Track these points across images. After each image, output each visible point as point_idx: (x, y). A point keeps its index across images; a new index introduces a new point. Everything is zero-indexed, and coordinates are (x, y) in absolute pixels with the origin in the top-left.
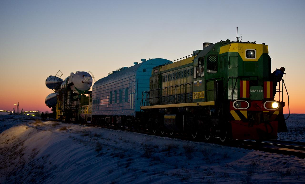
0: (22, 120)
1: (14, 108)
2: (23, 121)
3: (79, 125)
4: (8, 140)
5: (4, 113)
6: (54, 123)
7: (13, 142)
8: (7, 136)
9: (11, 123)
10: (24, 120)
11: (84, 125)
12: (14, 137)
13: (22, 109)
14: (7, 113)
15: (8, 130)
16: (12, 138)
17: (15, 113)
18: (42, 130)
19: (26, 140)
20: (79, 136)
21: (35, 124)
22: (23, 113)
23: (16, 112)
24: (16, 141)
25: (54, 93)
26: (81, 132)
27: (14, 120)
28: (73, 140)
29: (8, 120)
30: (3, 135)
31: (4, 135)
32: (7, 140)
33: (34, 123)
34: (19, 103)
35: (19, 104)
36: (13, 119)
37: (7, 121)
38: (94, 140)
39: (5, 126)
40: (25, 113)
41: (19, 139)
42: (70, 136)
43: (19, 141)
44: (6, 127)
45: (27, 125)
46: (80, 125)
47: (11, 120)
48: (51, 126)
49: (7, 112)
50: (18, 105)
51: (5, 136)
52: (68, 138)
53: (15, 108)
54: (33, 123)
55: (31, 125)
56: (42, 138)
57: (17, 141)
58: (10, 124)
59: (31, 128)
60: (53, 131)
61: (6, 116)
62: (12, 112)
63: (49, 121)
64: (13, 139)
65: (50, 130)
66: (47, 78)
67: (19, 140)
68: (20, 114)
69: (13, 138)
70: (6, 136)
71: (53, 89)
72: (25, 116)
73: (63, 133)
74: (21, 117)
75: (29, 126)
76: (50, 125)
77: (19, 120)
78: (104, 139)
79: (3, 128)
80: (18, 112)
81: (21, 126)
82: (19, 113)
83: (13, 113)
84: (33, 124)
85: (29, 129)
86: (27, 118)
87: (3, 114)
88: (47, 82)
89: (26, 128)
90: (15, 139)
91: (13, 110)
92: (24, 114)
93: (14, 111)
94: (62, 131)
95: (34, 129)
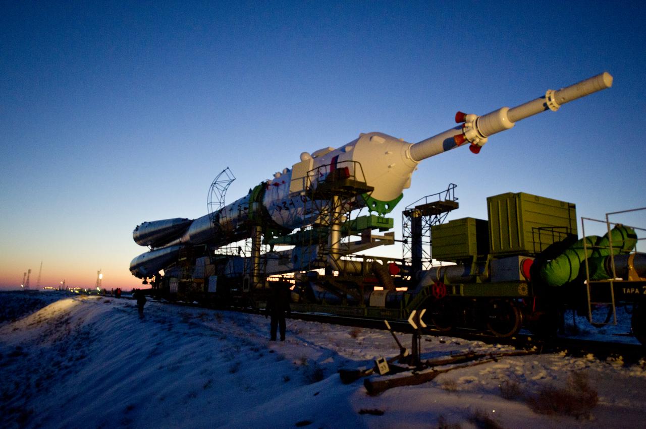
1: (60, 286)
4: (54, 312)
7: (59, 313)
13: (66, 287)
22: (68, 290)
23: (61, 289)
25: (149, 253)
28: (117, 311)
34: (65, 281)
52: (112, 309)
64: (59, 311)
71: (146, 246)
88: (136, 233)
95: (79, 302)
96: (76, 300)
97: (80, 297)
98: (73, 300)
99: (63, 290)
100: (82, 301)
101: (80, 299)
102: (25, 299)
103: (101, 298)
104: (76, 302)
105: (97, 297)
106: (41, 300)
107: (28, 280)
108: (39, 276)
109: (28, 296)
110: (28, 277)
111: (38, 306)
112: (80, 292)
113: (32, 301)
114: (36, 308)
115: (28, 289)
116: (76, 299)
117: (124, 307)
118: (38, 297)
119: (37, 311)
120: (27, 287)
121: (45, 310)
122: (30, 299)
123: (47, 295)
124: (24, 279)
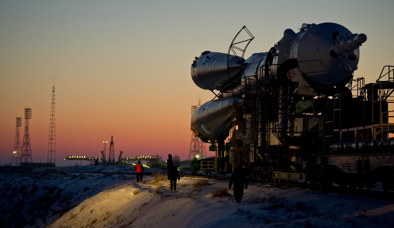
0: (124, 175)
1: (103, 150)
2: (125, 179)
3: (257, 184)
4: (94, 222)
5: (80, 161)
6: (199, 181)
7: (104, 226)
8: (91, 212)
9: (98, 183)
10: (127, 176)
11: (269, 185)
12: (107, 213)
13: (121, 153)
14: (86, 161)
15: (94, 198)
16: (103, 215)
17: (106, 161)
18: (170, 197)
19: (135, 219)
20: (260, 209)
21: (153, 184)
22: (123, 161)
23: (107, 159)
24: (111, 223)
25: (217, 100)
26: (264, 200)
27: (106, 176)
28: (248, 218)
29: (93, 176)
30: (82, 209)
31: (85, 209)
32: (91, 222)
33: (152, 181)
34: (113, 138)
35: (113, 140)
36: (104, 175)
37: (91, 178)
38: (298, 217)
39: (86, 189)
40: (127, 162)
41: (118, 218)
42: (239, 210)
43: (119, 223)
44: (87, 192)
45: (136, 186)
46: (259, 186)
47: (98, 176)
48: (192, 187)
49: (86, 159)
50: (112, 143)
51: (87, 211)
52: (236, 214)
53: (105, 149)
54: (149, 181)
55: (146, 185)
56: (173, 215)
57: (115, 222)
58: (97, 185)
59: (146, 193)
60: (196, 199)
61: (85, 168)
62: (98, 159)
63: (185, 177)
64: (105, 219)
65: (190, 197)
66: (196, 58)
67: (120, 221)
68: (117, 163)
69: (106, 216)
70: (89, 212)
71: (212, 91)
72: (128, 168)
73: (221, 202)
74: (120, 169)
75: (140, 188)
76: (189, 186)
77: (116, 175)
78: (323, 217)
79: (81, 193)
80: (112, 160)
81: (122, 188)
82: (114, 160)
83: (101, 162)
84: (151, 184)
85: (141, 194)
86: (132, 171)
87: (79, 163)
88: (195, 69)
89: (134, 193)
90: (110, 219)
91: (101, 155)
92: (126, 164)
93: (102, 157)
94: (218, 199)
95: (152, 194)
96: (144, 189)
97: (151, 179)
98: (135, 190)
99: (111, 163)
100: (158, 192)
101: (154, 187)
102: (23, 188)
103: (206, 184)
104: (145, 196)
105: (197, 179)
106: (61, 190)
107: (27, 136)
108: (52, 126)
109: (29, 181)
110: (27, 128)
111: (55, 207)
112: (153, 166)
113: (40, 193)
114: (51, 213)
115: (29, 160)
116: (145, 186)
117: (266, 208)
118: (52, 183)
119: (54, 221)
120: (27, 154)
121: (73, 217)
122: (35, 188)
123: (74, 177)
124: (18, 135)
